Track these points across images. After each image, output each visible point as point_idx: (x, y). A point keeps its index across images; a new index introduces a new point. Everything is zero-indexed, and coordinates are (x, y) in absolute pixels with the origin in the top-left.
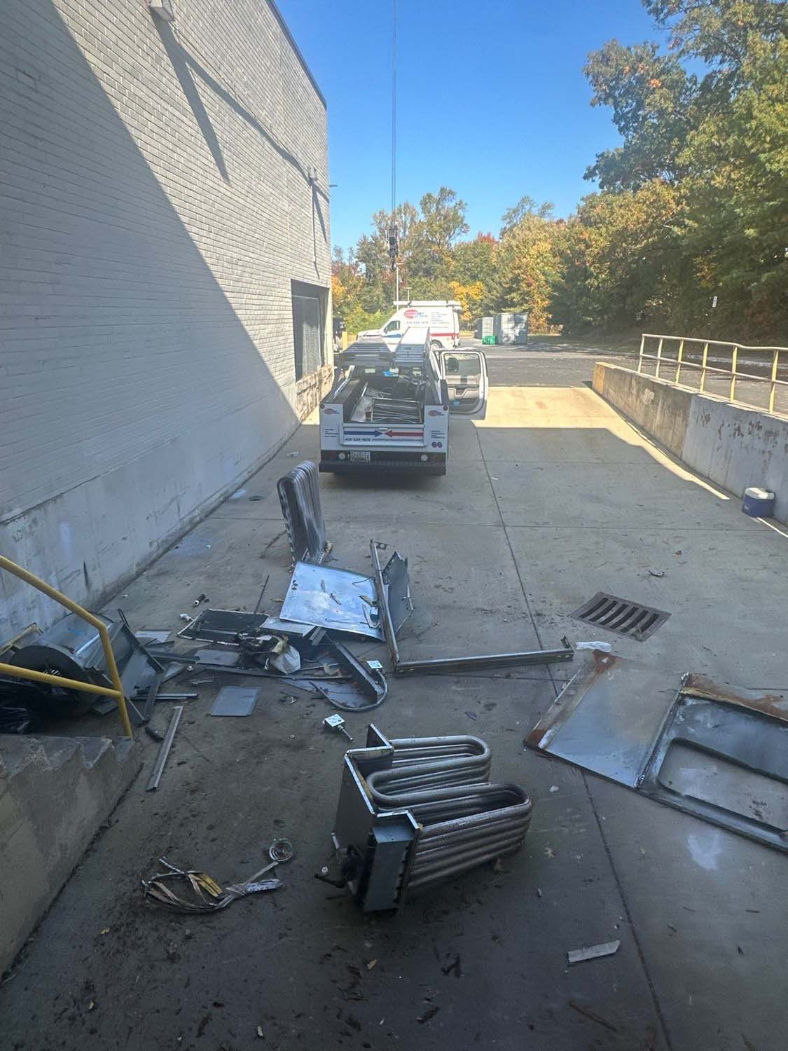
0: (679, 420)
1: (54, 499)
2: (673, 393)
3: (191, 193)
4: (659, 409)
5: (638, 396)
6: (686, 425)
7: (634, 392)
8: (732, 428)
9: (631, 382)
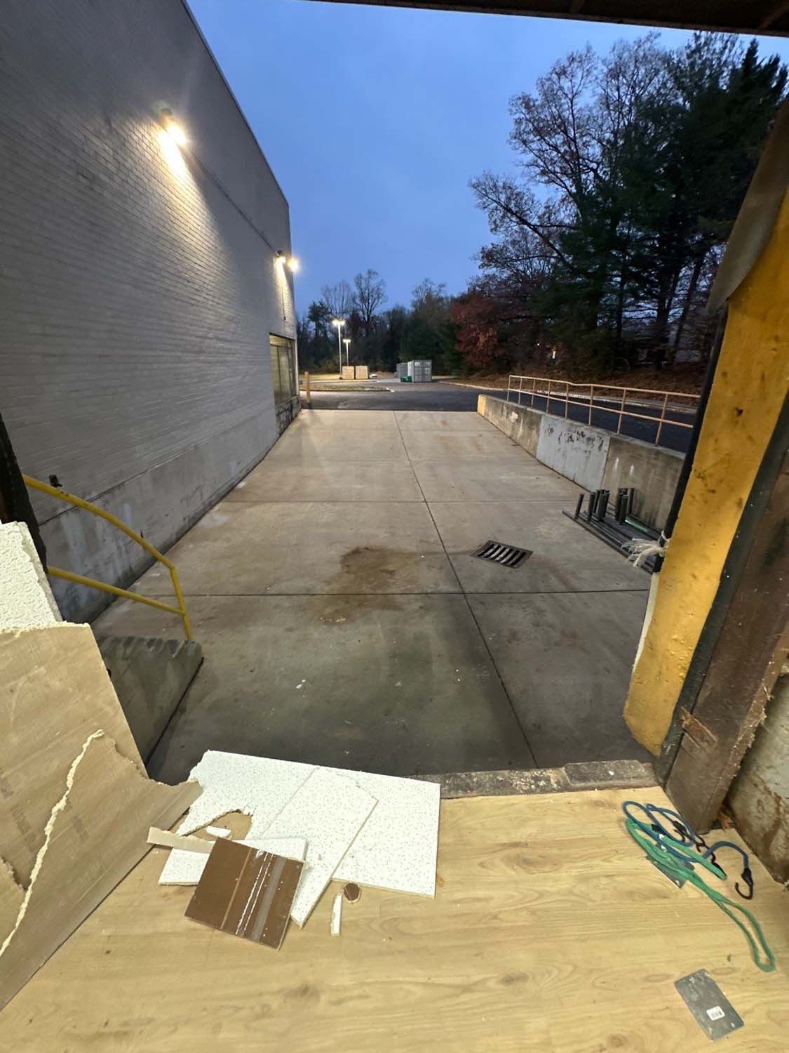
0: (534, 432)
1: (119, 486)
2: (529, 414)
3: (200, 268)
4: (521, 424)
5: (507, 417)
6: (539, 435)
7: (505, 413)
8: (567, 436)
9: (503, 408)
